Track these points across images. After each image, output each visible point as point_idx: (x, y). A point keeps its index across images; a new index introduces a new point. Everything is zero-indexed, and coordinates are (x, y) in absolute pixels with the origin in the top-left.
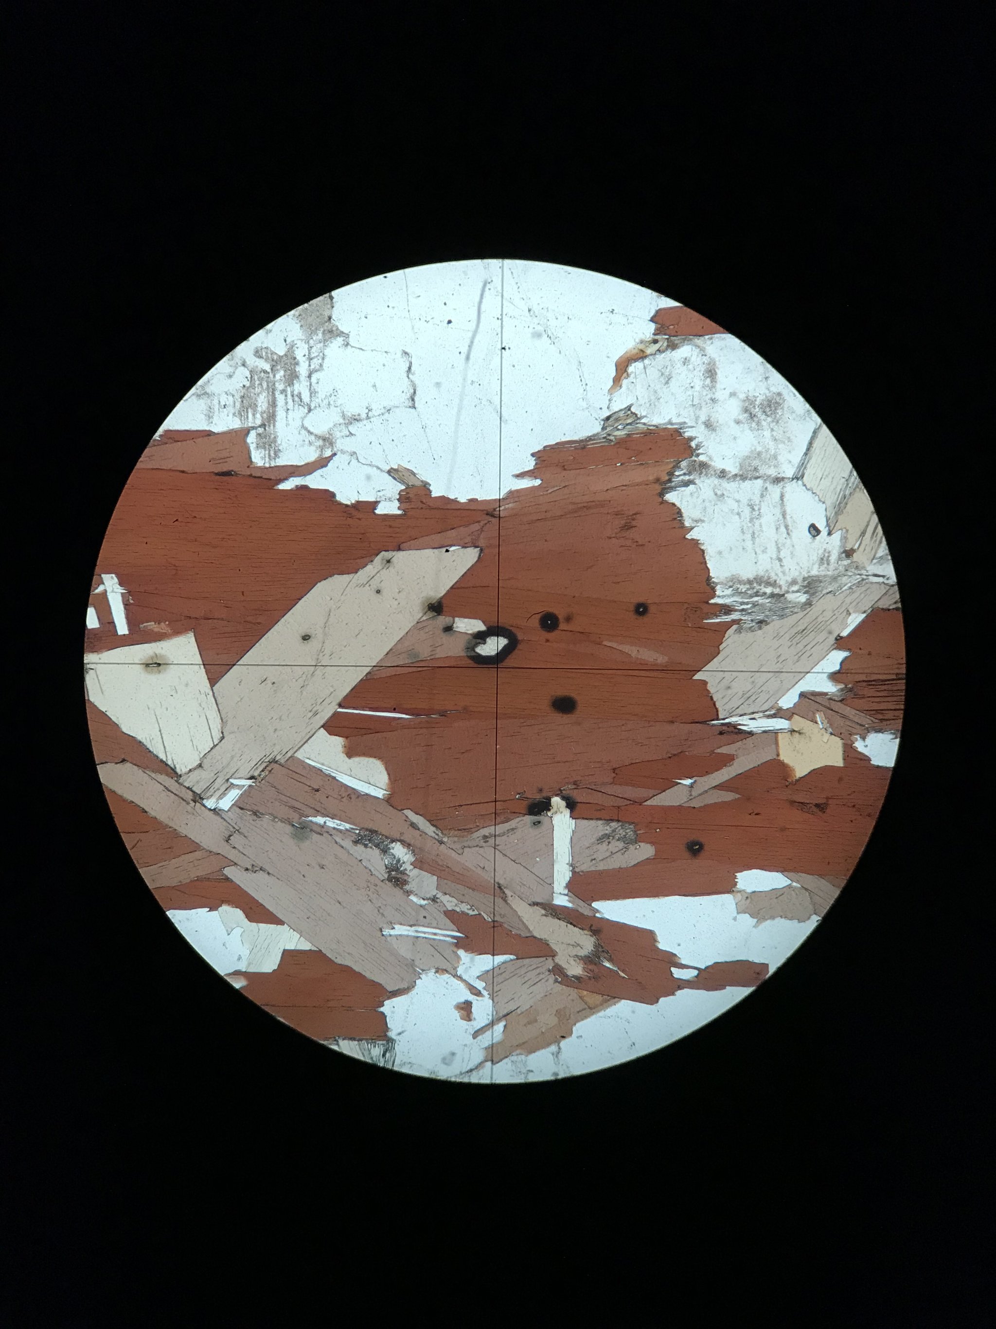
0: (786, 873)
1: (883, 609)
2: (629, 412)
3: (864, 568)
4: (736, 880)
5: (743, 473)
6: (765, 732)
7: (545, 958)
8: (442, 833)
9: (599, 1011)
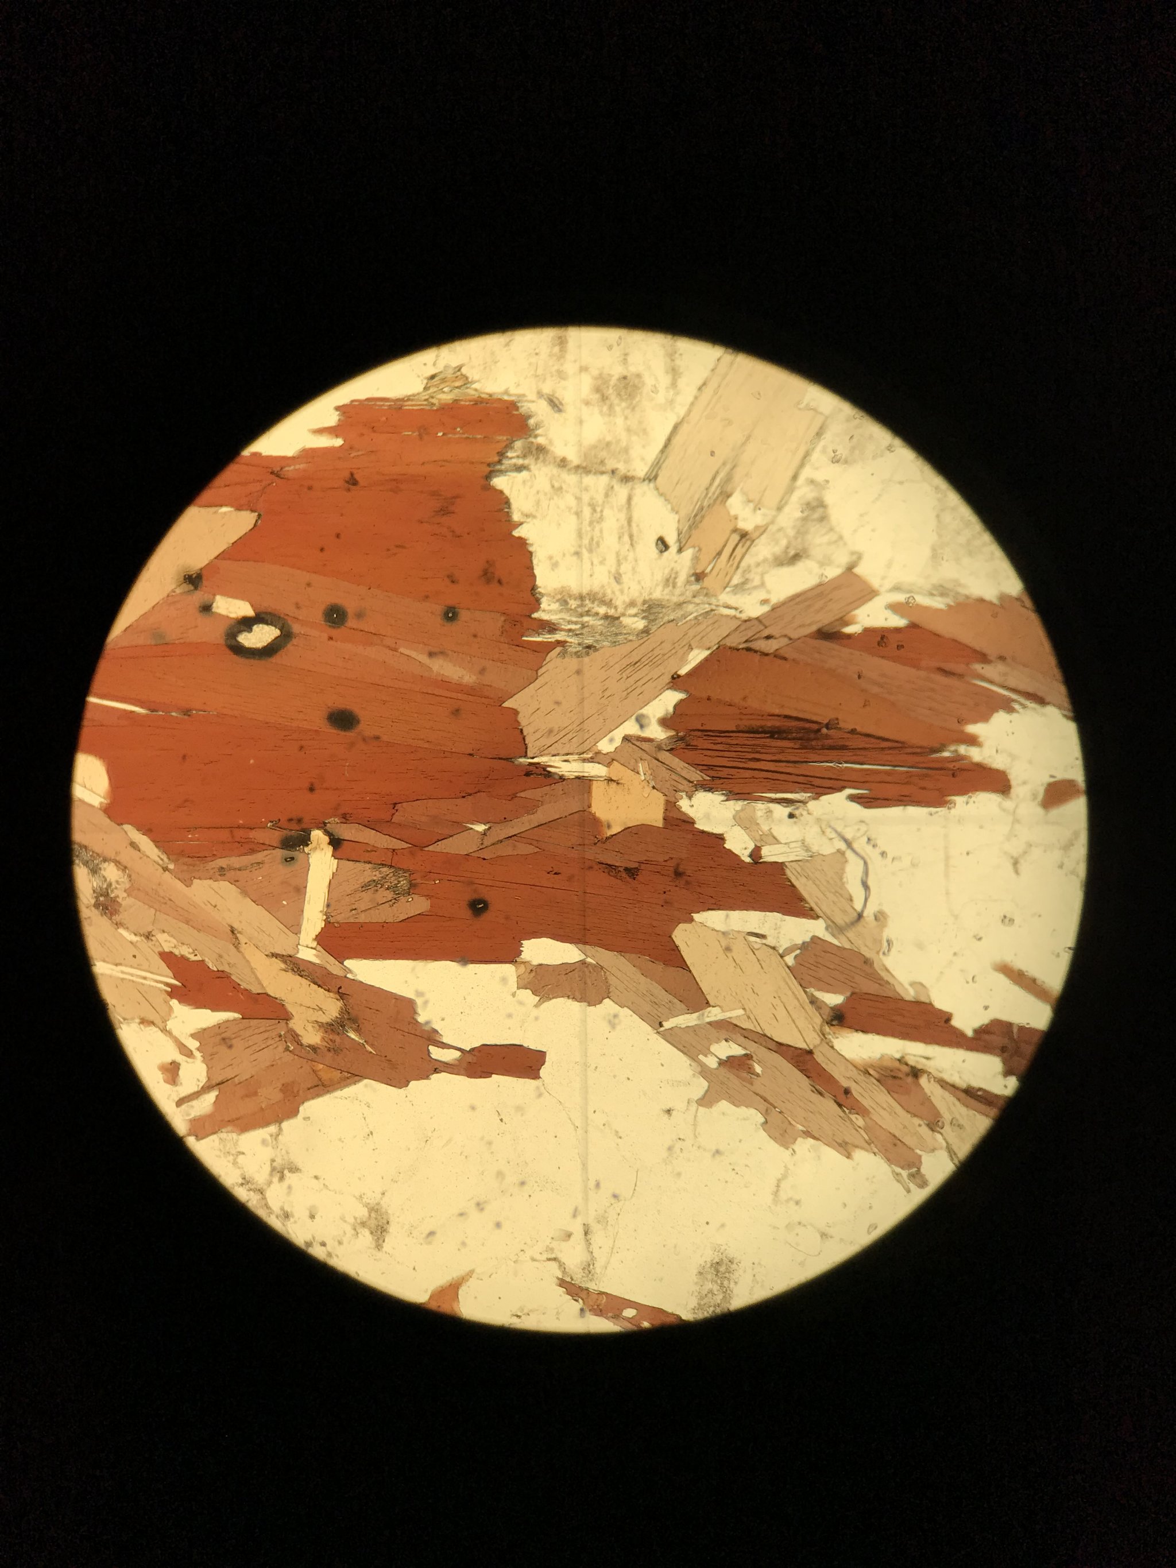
0: (581, 946)
1: (730, 648)
2: (459, 373)
3: (715, 596)
4: (521, 949)
5: (587, 466)
6: (578, 778)
7: (277, 1021)
8: (169, 858)
9: (335, 1090)
